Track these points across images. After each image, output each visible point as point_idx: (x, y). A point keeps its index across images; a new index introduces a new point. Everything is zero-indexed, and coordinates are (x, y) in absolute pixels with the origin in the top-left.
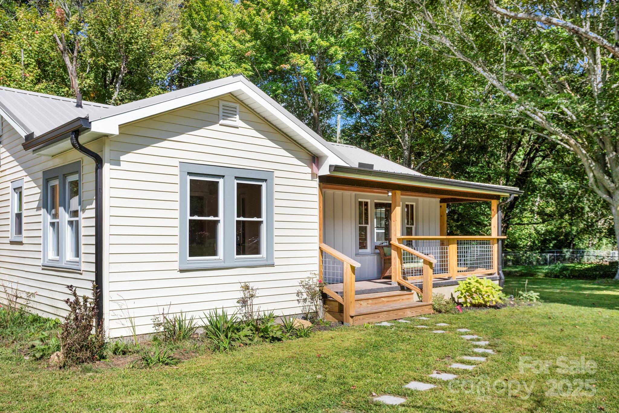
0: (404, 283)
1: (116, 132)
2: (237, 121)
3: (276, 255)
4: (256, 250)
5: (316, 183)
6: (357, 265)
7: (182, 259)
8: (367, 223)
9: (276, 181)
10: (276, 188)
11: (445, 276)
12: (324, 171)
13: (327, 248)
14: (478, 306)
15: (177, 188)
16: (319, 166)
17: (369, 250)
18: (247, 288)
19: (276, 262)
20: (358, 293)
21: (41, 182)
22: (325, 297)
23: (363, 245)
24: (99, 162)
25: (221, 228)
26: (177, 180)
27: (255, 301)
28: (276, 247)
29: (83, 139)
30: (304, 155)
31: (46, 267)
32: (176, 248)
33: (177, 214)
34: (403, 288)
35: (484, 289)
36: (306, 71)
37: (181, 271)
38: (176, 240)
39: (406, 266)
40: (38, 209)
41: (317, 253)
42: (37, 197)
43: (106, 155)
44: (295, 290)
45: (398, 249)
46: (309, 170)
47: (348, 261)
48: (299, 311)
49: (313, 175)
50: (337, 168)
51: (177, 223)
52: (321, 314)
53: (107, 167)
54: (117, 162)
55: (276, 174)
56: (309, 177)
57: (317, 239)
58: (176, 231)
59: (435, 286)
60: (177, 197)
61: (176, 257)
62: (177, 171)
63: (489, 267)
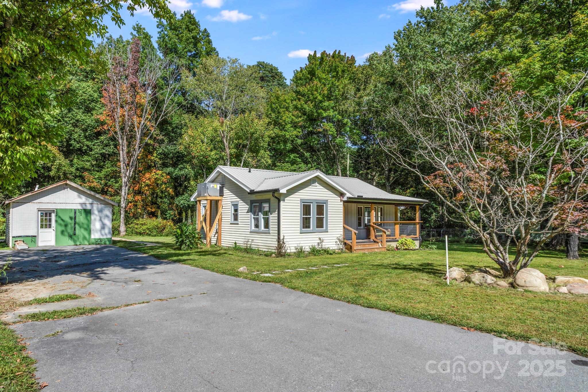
0: (375, 240)
1: (286, 192)
2: (317, 184)
3: (329, 228)
4: (322, 227)
5: (342, 203)
6: (357, 232)
7: (301, 230)
8: (361, 215)
9: (329, 203)
10: (329, 206)
11: (394, 238)
12: (345, 199)
13: (346, 226)
14: (406, 249)
15: (299, 207)
16: (343, 197)
17: (362, 227)
18: (320, 239)
19: (329, 231)
20: (357, 243)
21: (249, 203)
22: (345, 244)
23: (360, 224)
24: (279, 201)
25: (311, 219)
26: (299, 204)
27: (323, 244)
28: (329, 226)
29: (276, 195)
30: (338, 194)
31: (251, 232)
32: (299, 226)
33: (299, 215)
34: (375, 242)
35: (408, 243)
36: (331, 133)
37: (301, 233)
38: (299, 223)
39: (377, 234)
40: (247, 212)
41: (342, 228)
42: (247, 209)
43: (282, 198)
44: (335, 241)
45: (373, 227)
46: (339, 199)
47: (354, 231)
48: (336, 248)
49: (341, 200)
50: (350, 198)
51: (299, 218)
52: (344, 249)
53: (282, 202)
54: (284, 200)
55: (329, 201)
56: (339, 201)
57: (342, 223)
58: (299, 221)
59: (387, 241)
60: (299, 210)
61: (299, 229)
62: (299, 202)
63: (416, 234)
